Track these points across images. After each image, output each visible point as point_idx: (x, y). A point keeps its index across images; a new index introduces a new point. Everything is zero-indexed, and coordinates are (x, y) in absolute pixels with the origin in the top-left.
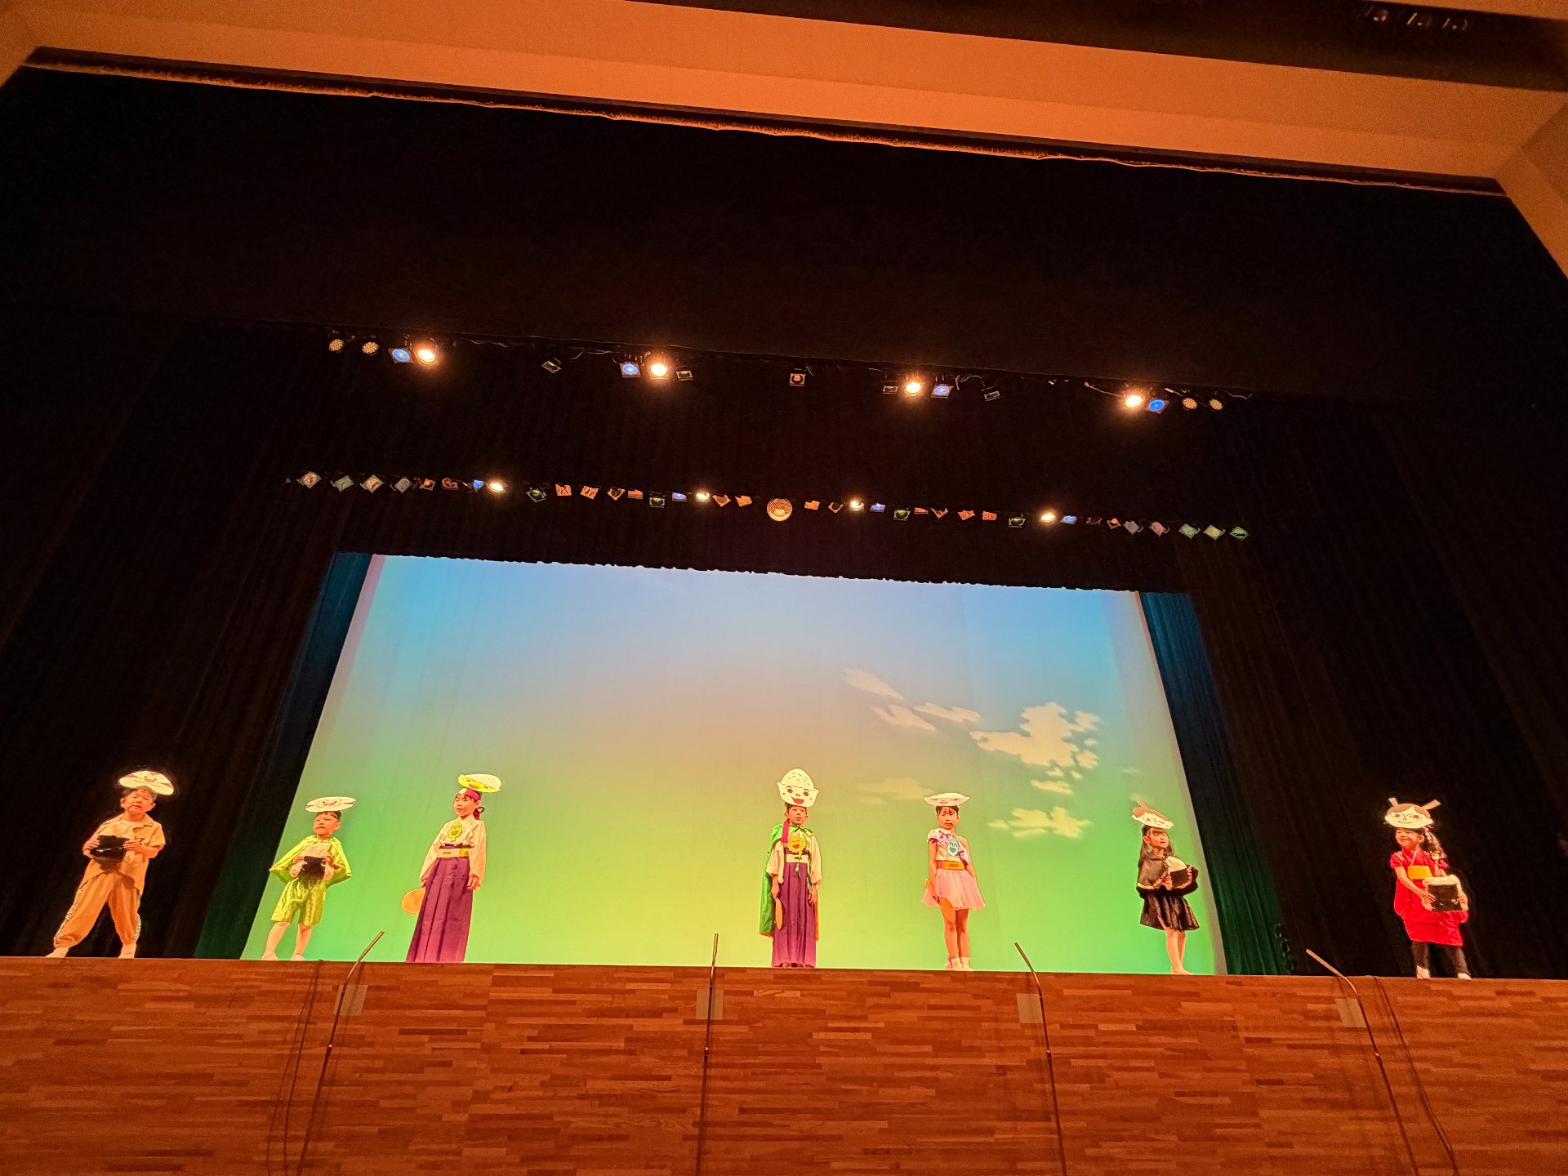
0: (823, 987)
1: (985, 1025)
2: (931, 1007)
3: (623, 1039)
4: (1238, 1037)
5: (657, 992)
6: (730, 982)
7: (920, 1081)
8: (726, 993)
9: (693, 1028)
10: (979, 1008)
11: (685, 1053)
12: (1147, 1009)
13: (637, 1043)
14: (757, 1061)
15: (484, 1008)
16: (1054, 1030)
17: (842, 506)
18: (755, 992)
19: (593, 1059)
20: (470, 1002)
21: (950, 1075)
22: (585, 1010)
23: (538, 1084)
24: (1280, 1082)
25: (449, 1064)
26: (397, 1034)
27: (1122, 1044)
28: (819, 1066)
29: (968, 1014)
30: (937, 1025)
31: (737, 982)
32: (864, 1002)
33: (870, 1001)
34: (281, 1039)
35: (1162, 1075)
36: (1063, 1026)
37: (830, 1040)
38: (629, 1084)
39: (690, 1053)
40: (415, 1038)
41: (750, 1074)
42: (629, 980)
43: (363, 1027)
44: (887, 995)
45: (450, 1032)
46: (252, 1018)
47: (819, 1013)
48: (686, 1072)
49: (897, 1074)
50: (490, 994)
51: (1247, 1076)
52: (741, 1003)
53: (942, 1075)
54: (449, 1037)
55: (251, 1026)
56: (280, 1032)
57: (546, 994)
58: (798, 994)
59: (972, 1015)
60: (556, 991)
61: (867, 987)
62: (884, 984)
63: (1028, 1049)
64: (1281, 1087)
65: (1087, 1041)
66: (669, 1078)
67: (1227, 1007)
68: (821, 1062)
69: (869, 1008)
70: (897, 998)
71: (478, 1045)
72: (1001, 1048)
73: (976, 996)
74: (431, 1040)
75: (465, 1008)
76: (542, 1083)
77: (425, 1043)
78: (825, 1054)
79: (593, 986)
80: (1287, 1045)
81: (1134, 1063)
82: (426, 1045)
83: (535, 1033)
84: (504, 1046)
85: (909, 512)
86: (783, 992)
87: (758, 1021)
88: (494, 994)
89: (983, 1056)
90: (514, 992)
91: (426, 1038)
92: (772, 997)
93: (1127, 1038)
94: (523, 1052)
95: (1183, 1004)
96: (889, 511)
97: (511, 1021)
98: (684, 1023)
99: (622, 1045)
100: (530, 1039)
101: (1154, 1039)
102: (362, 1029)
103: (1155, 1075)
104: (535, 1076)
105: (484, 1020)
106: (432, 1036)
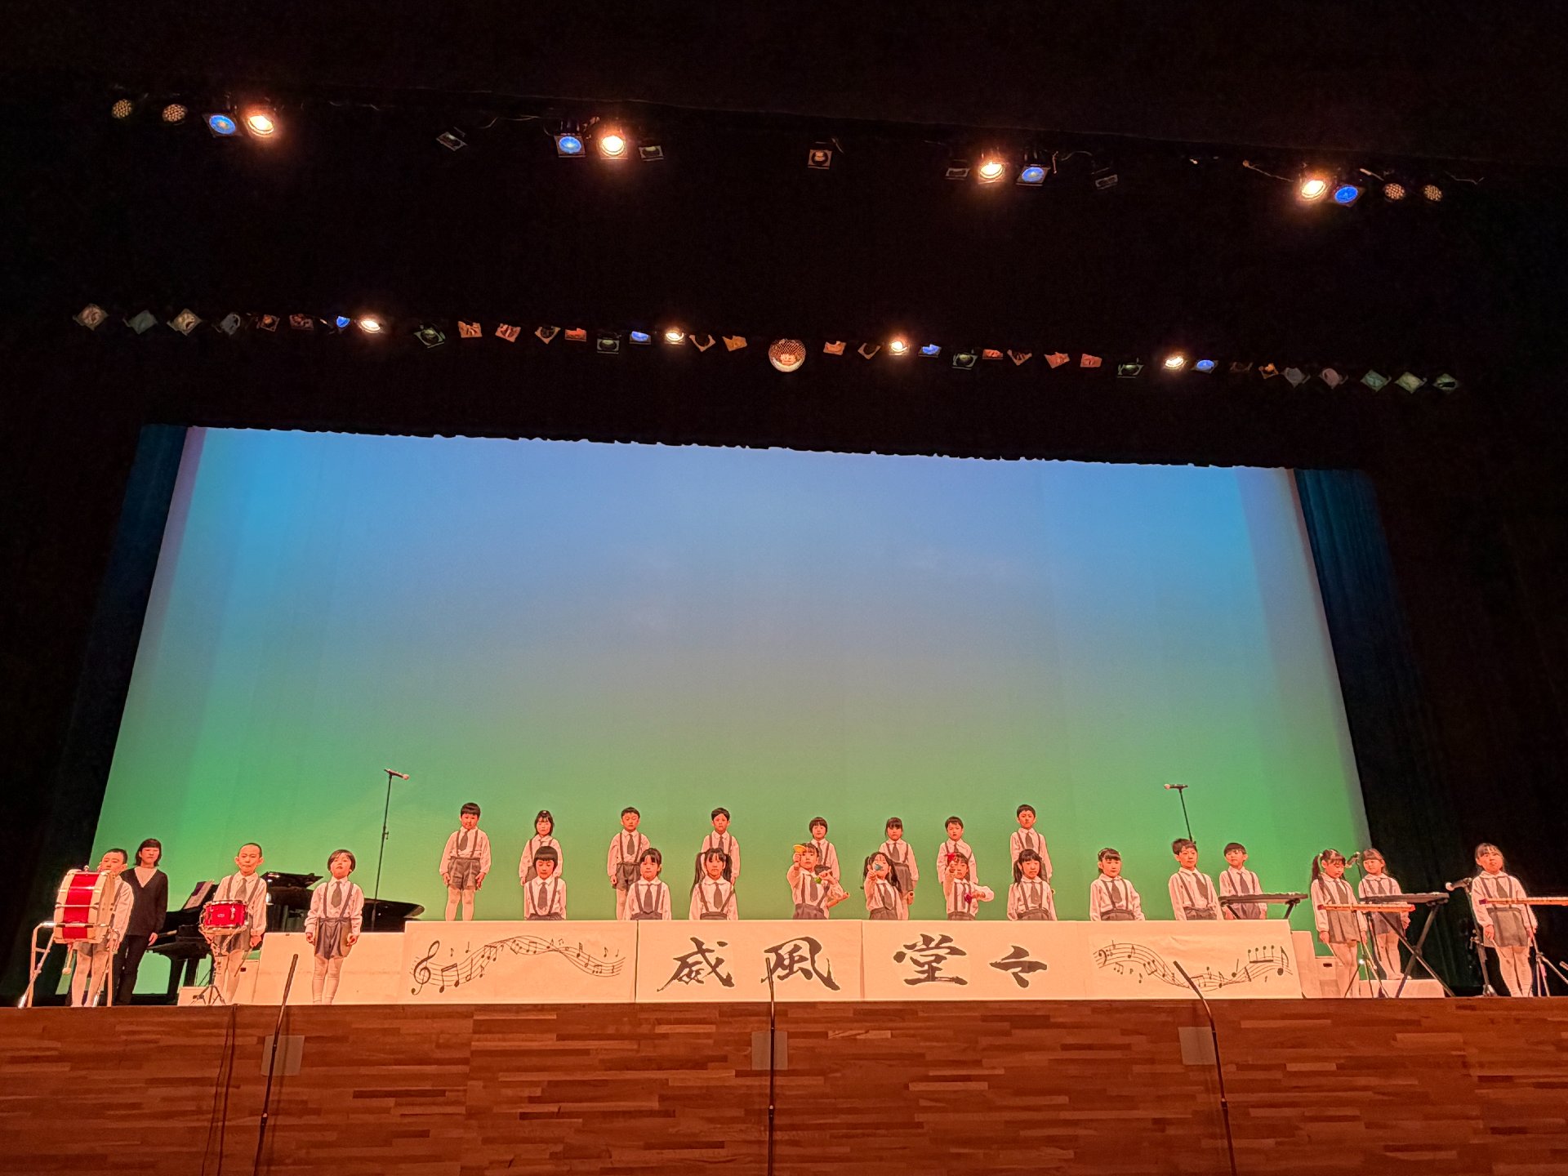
0: (919, 1024)
1: (1137, 1069)
2: (1066, 1047)
3: (657, 1097)
4: (1470, 1076)
5: (698, 1036)
6: (796, 1021)
7: (1051, 1141)
8: (791, 1035)
9: (749, 1081)
10: (1128, 1047)
11: (740, 1113)
12: (1352, 1043)
13: (673, 1102)
14: (838, 1121)
15: (465, 1061)
16: (1229, 1071)
17: (878, 348)
18: (830, 1033)
19: (620, 1123)
20: (447, 1054)
21: (1091, 1132)
22: (602, 1061)
23: (547, 1157)
24: (1522, 1131)
25: (424, 1134)
26: (351, 1098)
27: (1319, 1088)
28: (920, 1125)
29: (1117, 1055)
30: (1073, 1070)
31: (806, 1021)
32: (977, 1042)
33: (984, 1041)
34: (194, 1108)
35: (1368, 1126)
36: (1241, 1067)
37: (933, 1092)
38: (669, 1154)
39: (748, 1112)
40: (375, 1103)
41: (828, 1137)
42: (660, 1022)
43: (305, 1090)
44: (1007, 1034)
45: (423, 1094)
46: (154, 1082)
47: (918, 1059)
48: (743, 1136)
49: (1022, 1133)
50: (473, 1043)
51: (1481, 1124)
52: (813, 1048)
53: (1081, 1132)
54: (423, 1100)
55: (153, 1091)
56: (193, 1098)
57: (549, 1042)
58: (888, 1034)
59: (1120, 1056)
60: (560, 1038)
61: (981, 1023)
62: (1002, 1018)
63: (1193, 1097)
64: (1522, 1137)
65: (1272, 1086)
66: (721, 1145)
67: (1457, 1037)
68: (921, 1120)
69: (984, 1049)
70: (1021, 1035)
71: (462, 1110)
72: (1159, 1097)
73: (1125, 1032)
74: (398, 1105)
75: (439, 1062)
76: (553, 1156)
77: (390, 1108)
78: (926, 1109)
79: (611, 1030)
80: (1533, 1083)
81: (1332, 1112)
82: (392, 1111)
83: (538, 1092)
84: (496, 1110)
85: (975, 357)
86: (866, 1032)
87: (836, 1071)
88: (477, 1043)
89: (1135, 1108)
90: (504, 1040)
91: (391, 1102)
92: (853, 1039)
93: (1323, 1081)
94: (523, 1116)
95: (1399, 1036)
96: (945, 356)
97: (504, 1077)
98: (736, 1076)
99: (655, 1105)
100: (532, 1100)
101: (1362, 1081)
102: (304, 1093)
103: (1360, 1127)
104: (544, 1146)
105: (467, 1077)
106: (399, 1099)
